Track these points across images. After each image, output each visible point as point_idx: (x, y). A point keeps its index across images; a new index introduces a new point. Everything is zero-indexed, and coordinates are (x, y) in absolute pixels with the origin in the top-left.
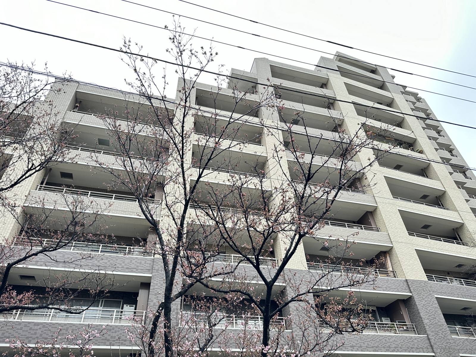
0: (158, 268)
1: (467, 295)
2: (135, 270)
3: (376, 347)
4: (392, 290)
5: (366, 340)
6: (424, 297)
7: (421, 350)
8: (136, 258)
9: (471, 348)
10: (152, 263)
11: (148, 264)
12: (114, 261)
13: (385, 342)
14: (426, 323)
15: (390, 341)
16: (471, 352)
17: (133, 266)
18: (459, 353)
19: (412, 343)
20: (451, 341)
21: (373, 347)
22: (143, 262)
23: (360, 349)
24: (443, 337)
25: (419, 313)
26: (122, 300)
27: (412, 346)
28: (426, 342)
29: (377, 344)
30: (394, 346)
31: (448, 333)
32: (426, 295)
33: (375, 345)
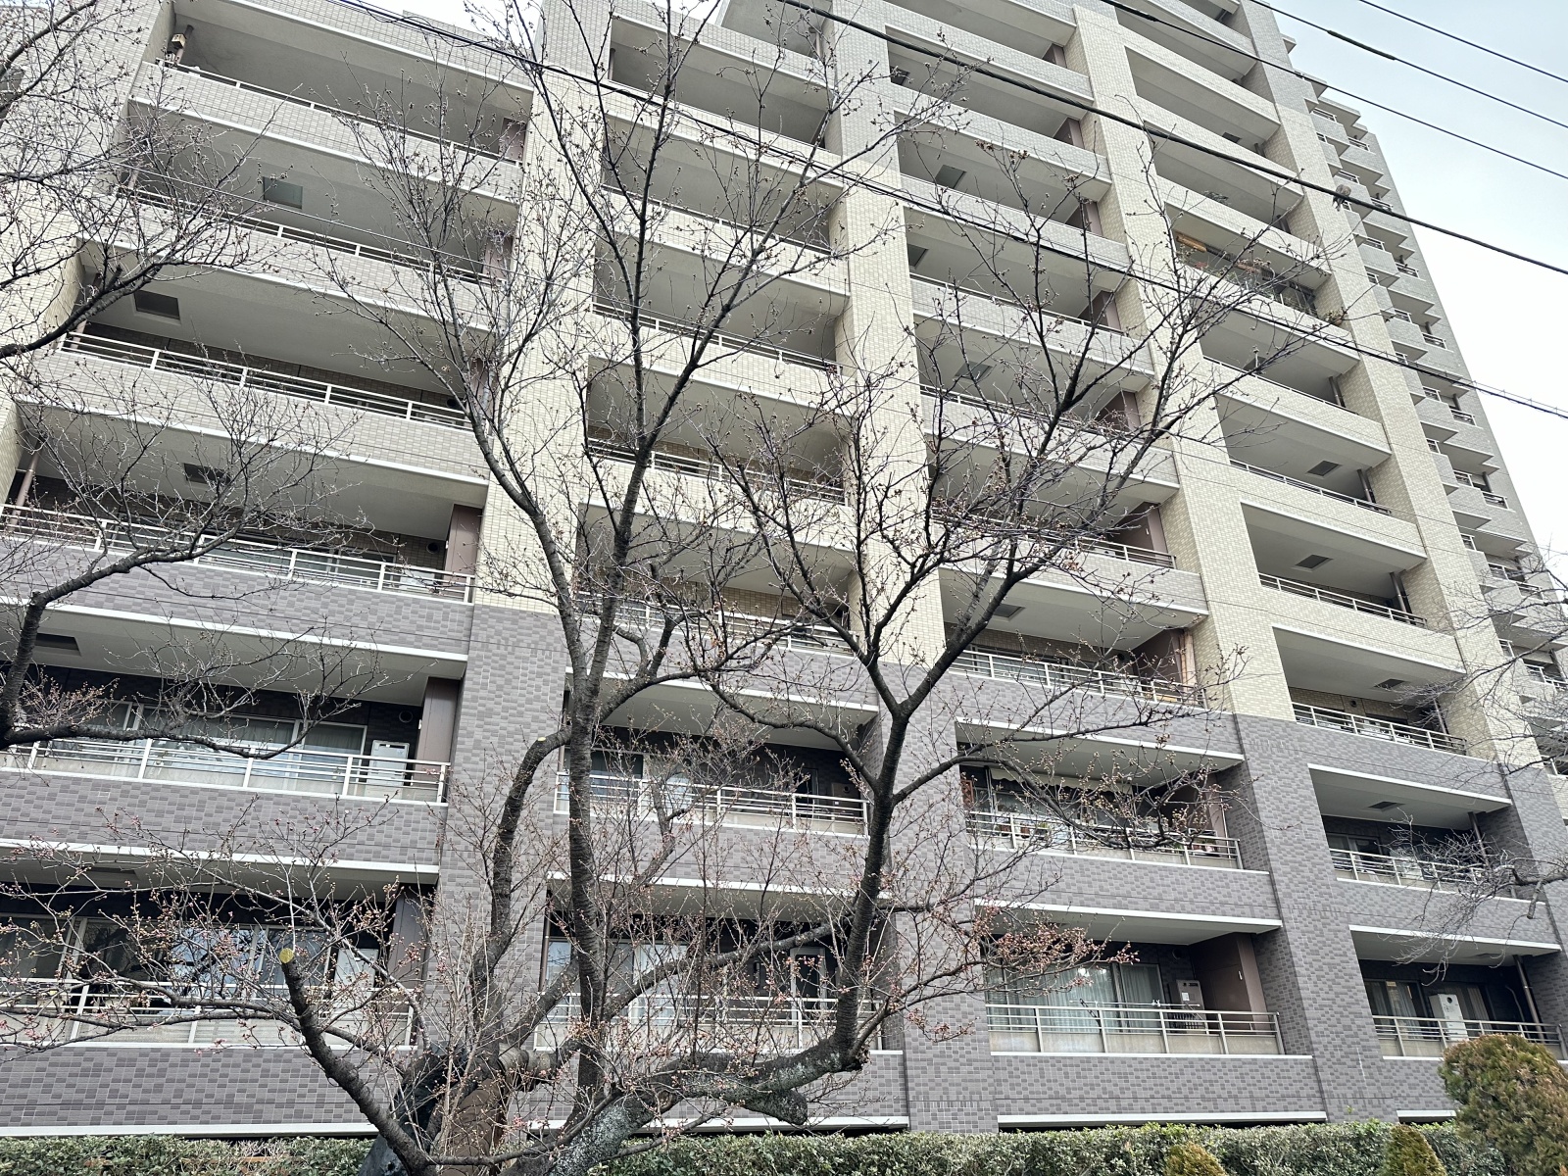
0: (488, 637)
1: (1398, 767)
2: (411, 638)
3: (1125, 897)
4: (1188, 741)
5: (1096, 877)
6: (1277, 767)
7: (1247, 909)
8: (416, 601)
9: (1382, 912)
10: (467, 620)
11: (453, 621)
12: (343, 606)
13: (1151, 884)
14: (1272, 840)
15: (1165, 882)
16: (1381, 921)
17: (404, 625)
18: (1349, 922)
19: (1225, 891)
20: (1333, 891)
21: (1113, 896)
22: (438, 615)
23: (1076, 899)
24: (1312, 877)
25: (1256, 811)
26: (366, 727)
27: (1223, 899)
28: (1263, 890)
29: (1128, 887)
30: (1173, 895)
31: (1328, 868)
32: (1284, 761)
33: (1121, 892)
